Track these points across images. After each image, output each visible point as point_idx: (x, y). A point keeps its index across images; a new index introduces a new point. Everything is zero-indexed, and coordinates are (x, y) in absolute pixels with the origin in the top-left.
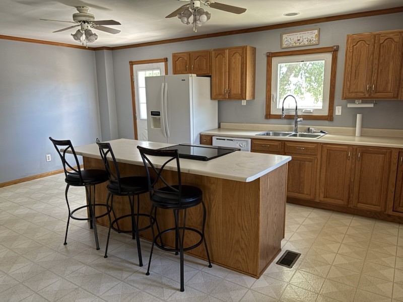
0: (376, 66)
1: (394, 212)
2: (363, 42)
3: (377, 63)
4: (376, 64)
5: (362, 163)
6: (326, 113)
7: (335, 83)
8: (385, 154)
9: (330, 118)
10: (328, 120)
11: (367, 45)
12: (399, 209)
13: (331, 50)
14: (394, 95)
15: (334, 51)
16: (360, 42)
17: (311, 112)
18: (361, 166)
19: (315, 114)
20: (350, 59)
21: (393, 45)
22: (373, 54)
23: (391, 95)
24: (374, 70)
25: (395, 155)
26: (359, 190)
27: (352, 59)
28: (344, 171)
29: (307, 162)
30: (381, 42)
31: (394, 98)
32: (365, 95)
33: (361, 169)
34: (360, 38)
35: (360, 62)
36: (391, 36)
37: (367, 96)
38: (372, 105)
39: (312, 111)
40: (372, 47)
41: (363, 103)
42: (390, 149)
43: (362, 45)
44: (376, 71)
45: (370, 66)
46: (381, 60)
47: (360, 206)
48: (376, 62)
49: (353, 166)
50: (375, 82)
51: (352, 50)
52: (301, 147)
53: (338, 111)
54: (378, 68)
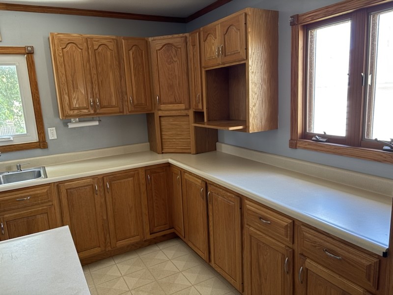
0: (95, 76)
1: (152, 235)
2: (74, 45)
3: (95, 73)
5: (112, 194)
6: (34, 138)
7: (38, 97)
9: (42, 144)
10: (40, 148)
11: (80, 50)
12: (156, 230)
13: (23, 51)
14: (120, 109)
16: (70, 44)
17: (12, 140)
18: (112, 198)
19: (17, 142)
20: (61, 65)
21: (109, 53)
22: (89, 61)
23: (117, 109)
24: (93, 81)
25: (142, 174)
26: (115, 226)
27: (65, 65)
28: (94, 209)
30: (96, 47)
31: (120, 112)
32: (89, 111)
33: (112, 201)
34: (69, 40)
35: (75, 70)
36: (104, 42)
37: (92, 112)
38: (97, 123)
39: (12, 139)
40: (86, 53)
41: (80, 121)
42: (136, 170)
43: (74, 49)
44: (96, 82)
45: (89, 76)
46: (100, 69)
47: (120, 244)
48: (94, 71)
50: (98, 94)
51: (61, 54)
52: (25, 197)
53: (52, 134)
54: (98, 79)
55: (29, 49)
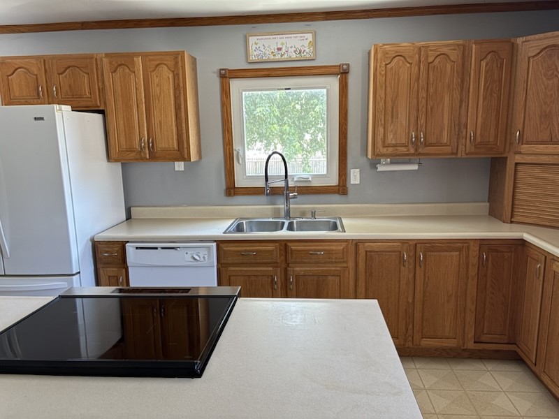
0: (424, 101)
1: (476, 344)
2: (402, 58)
3: (425, 96)
4: (423, 98)
5: (425, 270)
6: (334, 181)
7: (346, 129)
8: (460, 250)
9: (341, 189)
10: (339, 193)
11: (408, 65)
12: (484, 338)
13: (337, 70)
14: (452, 149)
15: (343, 73)
16: (397, 58)
17: (310, 181)
18: (425, 275)
19: (315, 183)
20: (381, 87)
21: (449, 66)
22: (418, 79)
23: (448, 149)
24: (420, 108)
25: (474, 250)
26: (423, 316)
27: (386, 87)
28: (398, 285)
29: (330, 278)
30: (430, 59)
31: (452, 154)
32: (408, 150)
33: (425, 279)
34: (396, 52)
35: (398, 93)
36: (445, 50)
37: (412, 151)
38: (415, 167)
39: (310, 179)
40: (417, 68)
41: (392, 163)
42: (465, 242)
43: (401, 64)
44: (424, 109)
45: (415, 101)
46: (431, 91)
47: (426, 342)
48: (423, 94)
49: (411, 275)
50: (424, 127)
51: (383, 73)
52: (318, 250)
53: (354, 177)
54: (427, 105)
55: (345, 67)
